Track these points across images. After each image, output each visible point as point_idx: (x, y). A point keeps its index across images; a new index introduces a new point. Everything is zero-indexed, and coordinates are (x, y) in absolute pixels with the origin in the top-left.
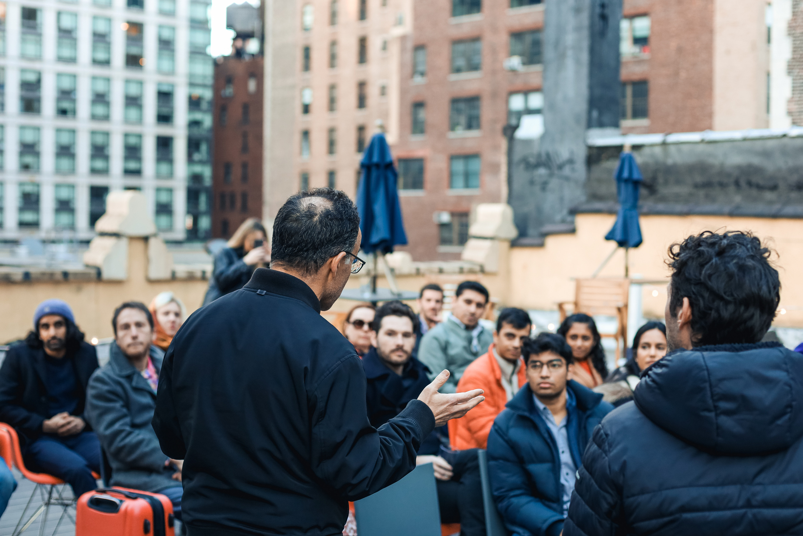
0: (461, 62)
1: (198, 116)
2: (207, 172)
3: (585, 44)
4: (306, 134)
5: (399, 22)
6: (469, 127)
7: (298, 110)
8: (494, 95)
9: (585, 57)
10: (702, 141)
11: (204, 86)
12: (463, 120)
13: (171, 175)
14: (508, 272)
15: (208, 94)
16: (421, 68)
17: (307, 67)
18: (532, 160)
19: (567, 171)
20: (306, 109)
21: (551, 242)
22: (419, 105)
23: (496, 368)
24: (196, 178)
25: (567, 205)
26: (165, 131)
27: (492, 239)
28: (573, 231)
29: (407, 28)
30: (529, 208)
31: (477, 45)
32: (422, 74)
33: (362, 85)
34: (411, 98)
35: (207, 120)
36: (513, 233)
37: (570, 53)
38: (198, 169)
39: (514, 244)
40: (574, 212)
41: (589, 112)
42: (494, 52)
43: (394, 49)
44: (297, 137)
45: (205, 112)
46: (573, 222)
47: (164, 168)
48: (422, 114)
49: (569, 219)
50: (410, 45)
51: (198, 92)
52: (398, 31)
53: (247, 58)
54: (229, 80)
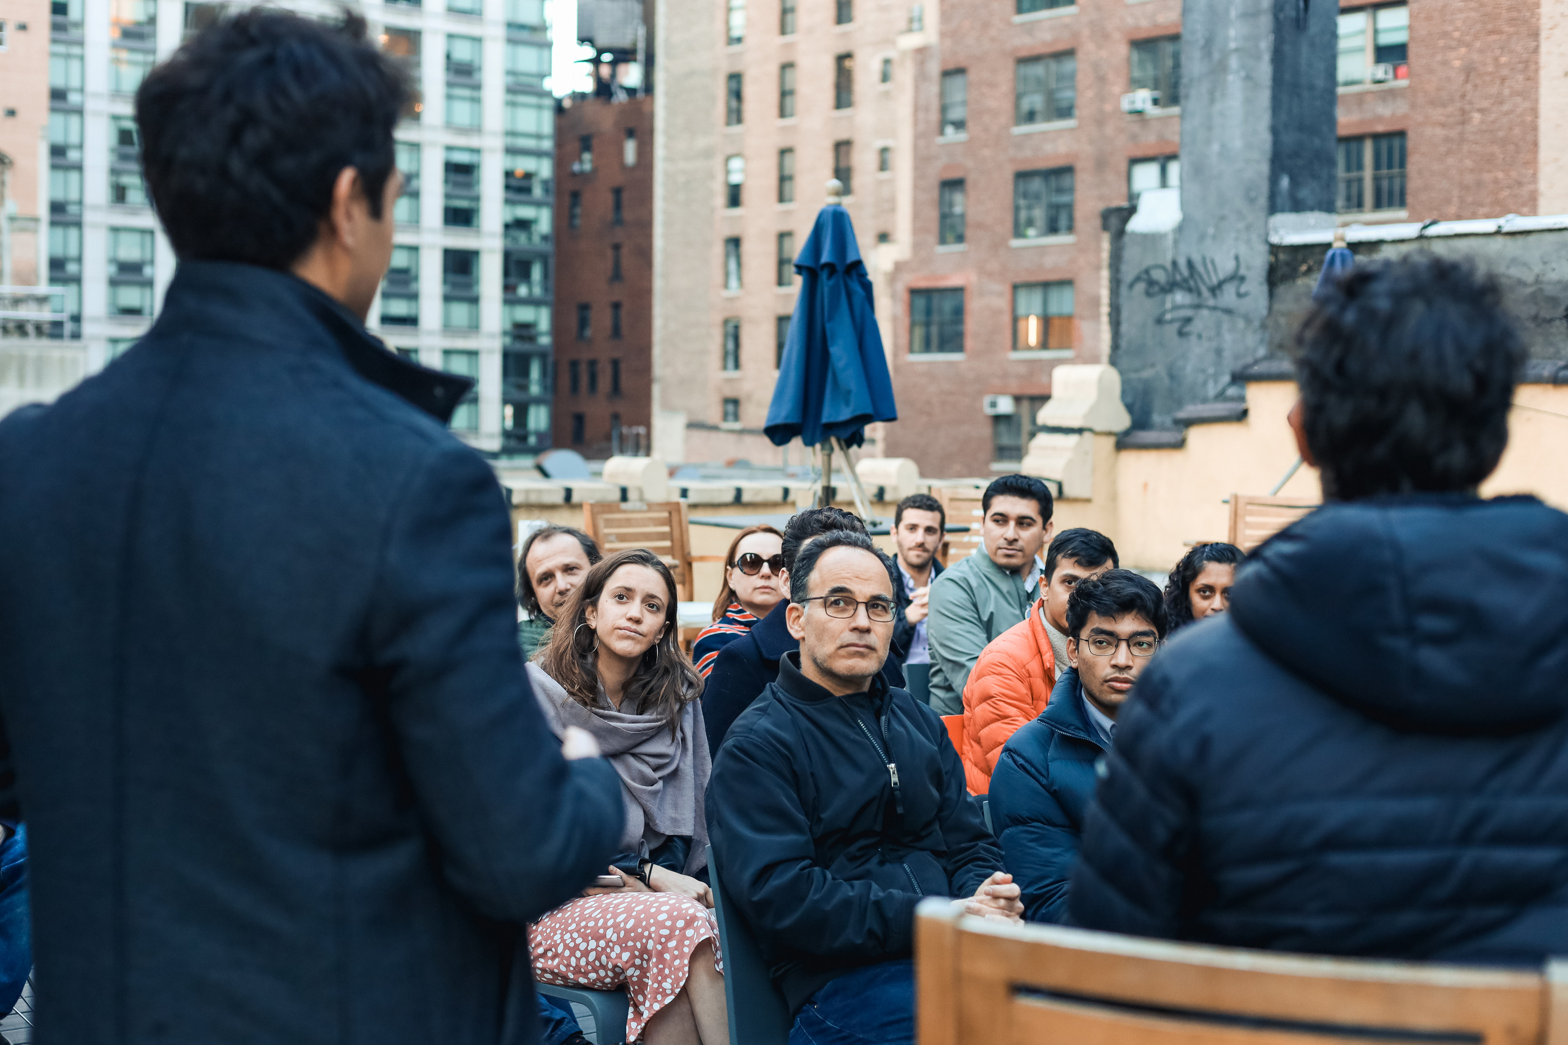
0: (1036, 101)
1: (525, 212)
2: (543, 319)
3: (1265, 45)
4: (735, 243)
5: (914, 23)
6: (1053, 228)
7: (720, 198)
8: (1101, 164)
9: (1264, 70)
10: (1498, 232)
11: (538, 154)
12: (1039, 214)
13: (474, 327)
14: (1114, 498)
15: (545, 169)
16: (955, 114)
17: (735, 115)
18: (1159, 276)
19: (1228, 296)
20: (735, 197)
21: (1196, 436)
22: (953, 185)
23: (1044, 647)
24: (522, 331)
25: (1230, 364)
26: (461, 240)
27: (1080, 431)
28: (1242, 416)
29: (929, 35)
30: (1154, 372)
31: (1068, 66)
32: (959, 125)
33: (842, 147)
34: (936, 172)
35: (544, 221)
36: (1122, 421)
37: (1234, 62)
38: (525, 314)
39: (1123, 442)
40: (1241, 378)
41: (1274, 180)
42: (1101, 80)
43: (905, 76)
44: (718, 250)
45: (538, 204)
46: (1242, 399)
47: (460, 312)
48: (959, 203)
49: (1232, 391)
50: (934, 68)
51: (524, 165)
52: (912, 41)
53: (621, 97)
54: (586, 143)
